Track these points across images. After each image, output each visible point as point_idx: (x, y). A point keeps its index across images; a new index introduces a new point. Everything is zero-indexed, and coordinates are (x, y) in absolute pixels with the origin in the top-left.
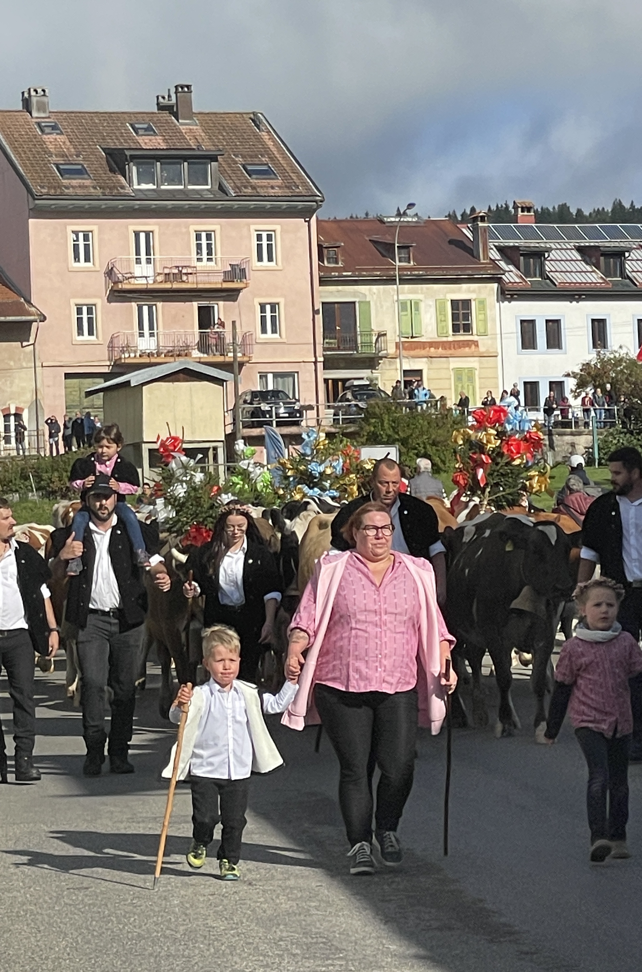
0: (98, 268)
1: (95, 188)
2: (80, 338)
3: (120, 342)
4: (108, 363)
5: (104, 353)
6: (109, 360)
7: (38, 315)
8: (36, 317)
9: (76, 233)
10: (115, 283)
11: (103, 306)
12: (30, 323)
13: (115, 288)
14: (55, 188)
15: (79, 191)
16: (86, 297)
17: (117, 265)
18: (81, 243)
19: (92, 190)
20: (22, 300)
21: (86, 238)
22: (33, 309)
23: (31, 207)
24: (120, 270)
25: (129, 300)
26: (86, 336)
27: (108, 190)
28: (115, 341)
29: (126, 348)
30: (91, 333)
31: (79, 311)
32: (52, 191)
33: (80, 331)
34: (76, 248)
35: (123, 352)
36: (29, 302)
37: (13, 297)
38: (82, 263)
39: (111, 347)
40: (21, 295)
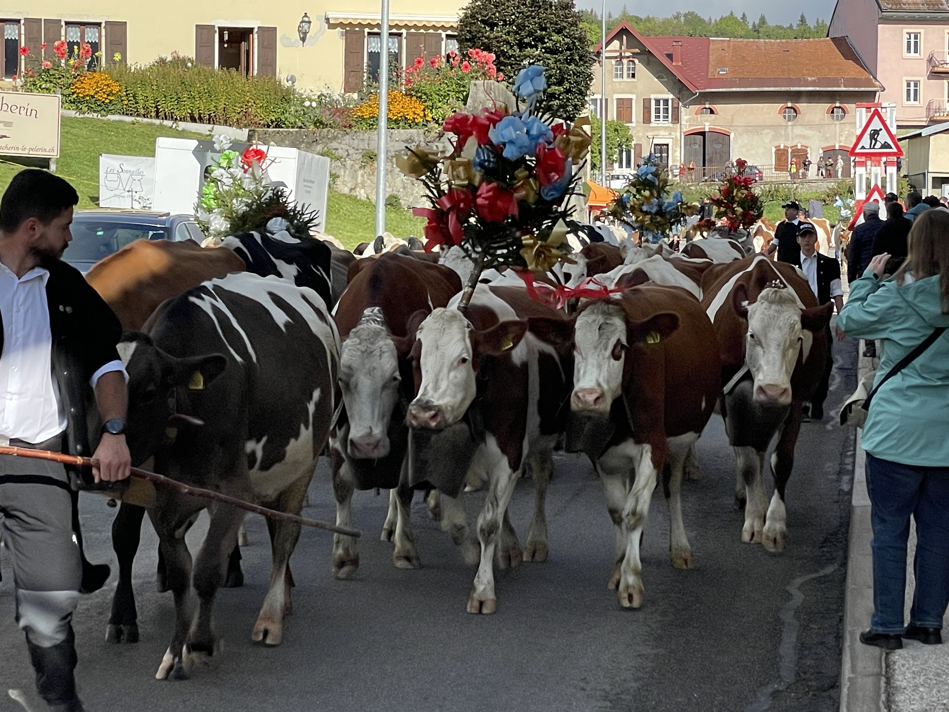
0: (922, 57)
1: (923, 5)
2: (909, 102)
3: (934, 106)
4: (925, 119)
5: (924, 112)
6: (926, 117)
7: (880, 87)
8: (879, 89)
9: (909, 34)
10: (933, 67)
11: (924, 81)
12: (875, 92)
13: (933, 71)
14: (896, 5)
15: (912, 7)
16: (913, 76)
17: (935, 55)
18: (912, 40)
19: (921, 6)
20: (871, 77)
21: (916, 37)
22: (877, 83)
23: (880, 17)
24: (938, 58)
25: (943, 78)
26: (912, 101)
27: (932, 6)
28: (931, 104)
29: (939, 110)
30: (915, 100)
31: (909, 85)
32: (894, 7)
33: (908, 98)
34: (909, 43)
35: (936, 112)
36: (875, 79)
37: (866, 75)
38: (912, 54)
39: (929, 109)
40: (871, 73)
